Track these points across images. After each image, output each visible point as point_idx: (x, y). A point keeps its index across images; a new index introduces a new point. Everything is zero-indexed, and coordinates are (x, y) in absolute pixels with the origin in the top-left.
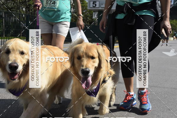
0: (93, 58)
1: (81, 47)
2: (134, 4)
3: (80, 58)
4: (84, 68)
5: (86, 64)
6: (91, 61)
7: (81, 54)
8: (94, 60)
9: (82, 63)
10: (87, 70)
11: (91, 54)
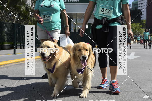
0: (87, 50)
1: (80, 44)
2: (109, 19)
3: (80, 50)
4: (84, 55)
5: (85, 53)
6: (86, 51)
7: (81, 48)
8: (87, 51)
9: (82, 53)
10: (86, 56)
11: (86, 48)
